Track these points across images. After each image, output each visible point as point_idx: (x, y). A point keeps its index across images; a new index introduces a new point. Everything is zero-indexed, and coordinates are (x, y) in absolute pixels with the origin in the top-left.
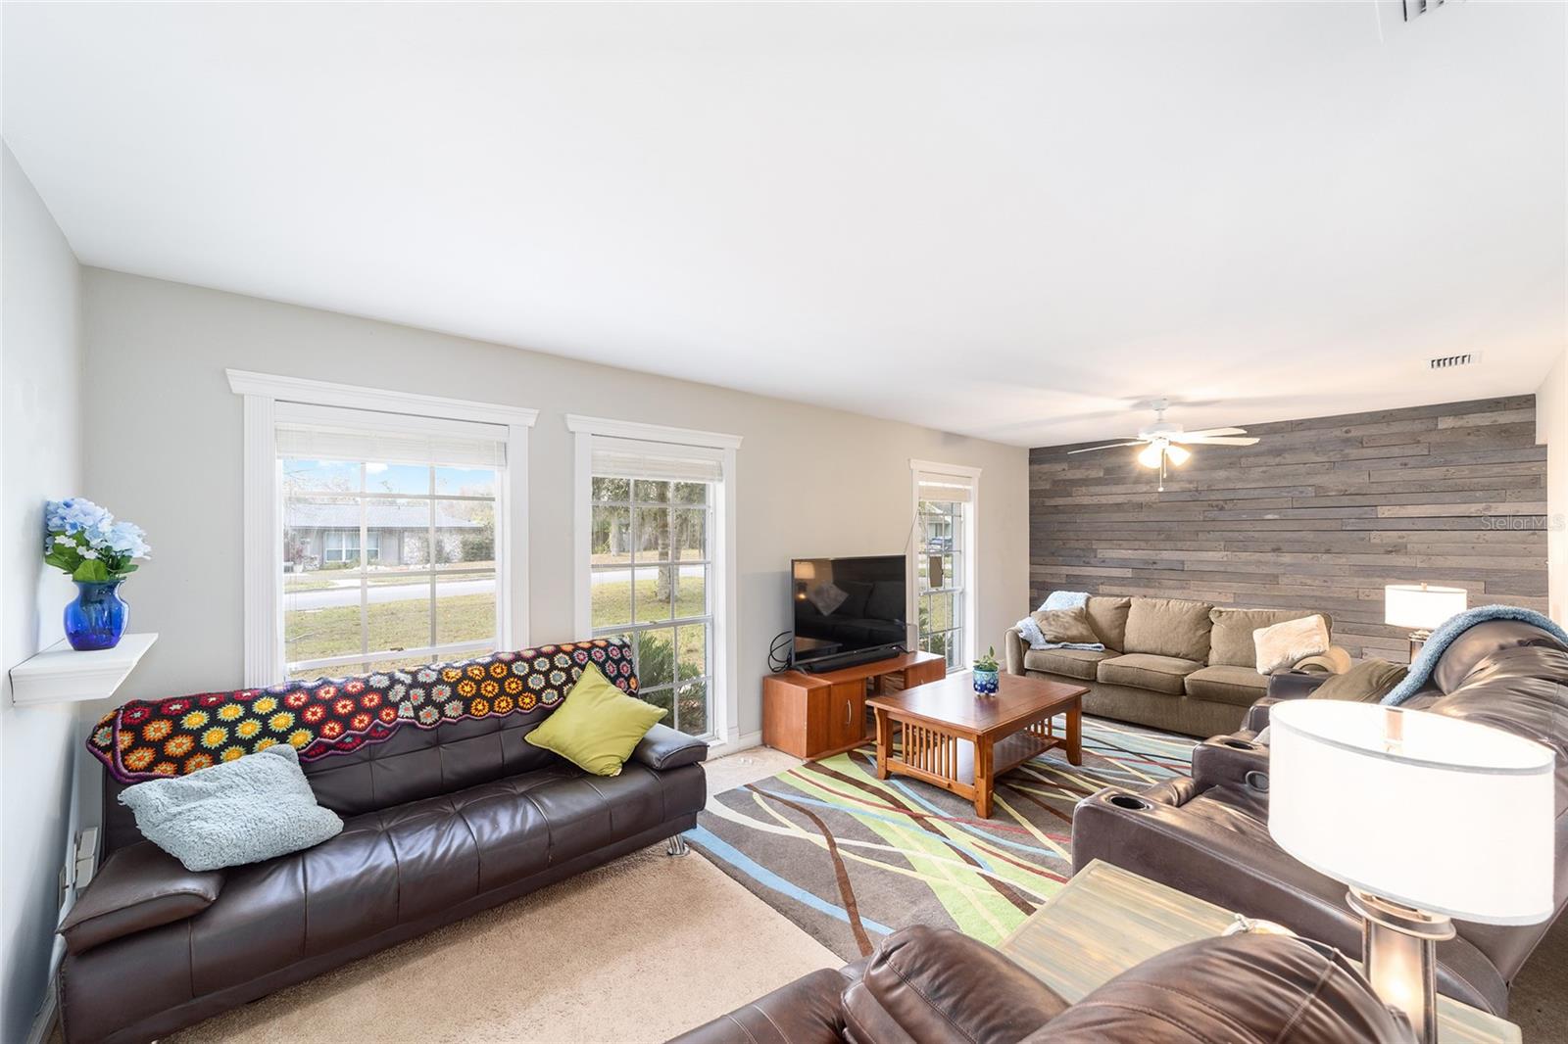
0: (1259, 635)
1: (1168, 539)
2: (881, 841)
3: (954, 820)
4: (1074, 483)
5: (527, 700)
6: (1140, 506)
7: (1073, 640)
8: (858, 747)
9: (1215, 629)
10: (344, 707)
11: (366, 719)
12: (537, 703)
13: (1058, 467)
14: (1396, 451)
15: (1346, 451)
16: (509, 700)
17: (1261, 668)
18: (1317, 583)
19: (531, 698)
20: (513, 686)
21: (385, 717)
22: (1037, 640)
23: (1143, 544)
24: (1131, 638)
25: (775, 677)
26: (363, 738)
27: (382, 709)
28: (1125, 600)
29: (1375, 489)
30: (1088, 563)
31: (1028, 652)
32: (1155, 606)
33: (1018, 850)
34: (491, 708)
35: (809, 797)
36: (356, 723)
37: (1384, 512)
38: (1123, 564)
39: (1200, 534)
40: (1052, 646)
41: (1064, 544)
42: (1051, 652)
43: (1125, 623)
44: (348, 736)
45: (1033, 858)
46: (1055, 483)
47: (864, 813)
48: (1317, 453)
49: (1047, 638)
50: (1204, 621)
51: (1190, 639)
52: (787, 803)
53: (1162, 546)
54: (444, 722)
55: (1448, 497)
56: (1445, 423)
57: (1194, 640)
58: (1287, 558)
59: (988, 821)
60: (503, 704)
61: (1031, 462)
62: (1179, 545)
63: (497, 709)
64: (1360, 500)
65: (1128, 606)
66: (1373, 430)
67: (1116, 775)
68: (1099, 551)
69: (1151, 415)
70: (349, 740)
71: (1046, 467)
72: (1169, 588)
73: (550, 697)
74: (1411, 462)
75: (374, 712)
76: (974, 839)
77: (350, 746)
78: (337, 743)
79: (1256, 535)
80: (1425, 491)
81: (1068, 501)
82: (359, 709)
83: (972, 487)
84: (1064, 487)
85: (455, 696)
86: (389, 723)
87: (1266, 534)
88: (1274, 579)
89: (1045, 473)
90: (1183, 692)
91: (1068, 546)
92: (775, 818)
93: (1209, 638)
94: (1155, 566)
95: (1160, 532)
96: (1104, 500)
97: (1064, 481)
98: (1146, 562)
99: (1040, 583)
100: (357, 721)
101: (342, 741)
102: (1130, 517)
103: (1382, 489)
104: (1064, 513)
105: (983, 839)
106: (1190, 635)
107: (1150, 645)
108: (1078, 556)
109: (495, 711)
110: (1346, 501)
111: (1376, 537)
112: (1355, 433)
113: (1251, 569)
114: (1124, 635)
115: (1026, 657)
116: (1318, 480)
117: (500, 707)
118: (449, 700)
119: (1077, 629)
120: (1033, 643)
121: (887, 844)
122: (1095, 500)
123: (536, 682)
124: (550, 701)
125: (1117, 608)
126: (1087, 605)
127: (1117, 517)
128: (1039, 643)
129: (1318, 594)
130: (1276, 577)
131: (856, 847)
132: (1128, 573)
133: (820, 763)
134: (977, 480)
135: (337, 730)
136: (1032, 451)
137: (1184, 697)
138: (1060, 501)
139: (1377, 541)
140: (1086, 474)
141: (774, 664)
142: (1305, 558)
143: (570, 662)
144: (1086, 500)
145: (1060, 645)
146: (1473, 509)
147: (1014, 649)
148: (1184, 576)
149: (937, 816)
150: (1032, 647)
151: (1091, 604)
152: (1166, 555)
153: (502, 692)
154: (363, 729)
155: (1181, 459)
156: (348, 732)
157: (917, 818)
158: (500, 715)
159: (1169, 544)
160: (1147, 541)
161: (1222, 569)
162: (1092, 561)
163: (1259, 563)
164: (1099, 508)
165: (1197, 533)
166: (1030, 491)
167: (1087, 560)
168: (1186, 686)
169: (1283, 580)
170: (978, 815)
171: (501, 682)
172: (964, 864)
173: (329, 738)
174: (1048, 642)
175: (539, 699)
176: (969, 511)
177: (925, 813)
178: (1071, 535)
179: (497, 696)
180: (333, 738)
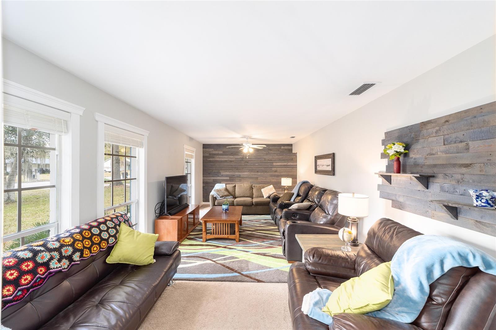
0: (262, 190)
1: (237, 169)
2: (224, 256)
3: (234, 245)
4: (215, 154)
5: (104, 244)
6: (231, 161)
7: (226, 196)
8: (188, 236)
9: (254, 190)
10: (11, 274)
11: (29, 278)
12: (107, 245)
13: (211, 150)
14: (276, 152)
15: (269, 151)
16: (97, 246)
17: (265, 197)
18: (264, 179)
19: (105, 243)
20: (96, 240)
21: (40, 272)
22: (218, 197)
23: (231, 171)
24: (237, 194)
25: (158, 219)
26: (28, 289)
27: (37, 269)
28: (234, 185)
29: (273, 159)
30: (218, 176)
31: (216, 201)
32: (241, 186)
33: (252, 246)
34: (91, 252)
35: (191, 253)
36: (23, 282)
37: (274, 164)
38: (227, 176)
39: (244, 168)
40: (222, 198)
41: (212, 171)
42: (222, 200)
43: (235, 190)
44: (19, 291)
45: (255, 246)
46: (210, 154)
47: (212, 251)
48: (264, 151)
49: (220, 196)
50: (252, 188)
51: (249, 193)
52: (187, 257)
53: (235, 171)
54: (73, 265)
55: (283, 161)
56: (282, 147)
57: (250, 193)
58: (259, 174)
59: (240, 242)
60: (95, 249)
61: (203, 148)
62: (240, 171)
63: (93, 252)
64: (271, 162)
65: (235, 186)
66: (273, 148)
67: (250, 226)
68: (221, 173)
69: (245, 139)
70: (20, 293)
71: (207, 150)
72: (237, 181)
73: (111, 240)
74: (278, 154)
75: (33, 272)
76: (242, 247)
77: (22, 296)
78: (13, 298)
79: (254, 169)
80: (280, 160)
81: (214, 159)
82: (22, 273)
83: (194, 154)
84: (213, 155)
85: (75, 250)
86: (43, 275)
87: (256, 168)
88: (257, 178)
89: (207, 151)
90: (253, 205)
91: (213, 172)
92: (190, 262)
93: (253, 192)
94: (234, 176)
95: (235, 168)
96: (222, 159)
97: (212, 154)
98: (232, 175)
99: (206, 182)
100: (23, 280)
101: (16, 296)
102: (228, 164)
103: (274, 159)
104: (212, 163)
105: (243, 246)
106: (249, 192)
107: (242, 195)
108: (216, 174)
109: (92, 253)
110: (269, 161)
111: (273, 169)
112: (270, 148)
113: (254, 176)
114: (235, 193)
115: (216, 202)
116: (265, 157)
117: (94, 250)
118: (74, 253)
119: (226, 193)
120: (217, 198)
121: (226, 256)
122: (220, 159)
123: (105, 235)
124: (112, 242)
125: (233, 187)
126: (226, 187)
127: (225, 164)
128: (219, 198)
129: (264, 181)
130: (258, 178)
131: (220, 259)
132: (228, 178)
133: (182, 243)
134: (195, 152)
135: (12, 290)
136: (204, 145)
137: (253, 206)
138: (211, 159)
139: (273, 170)
140: (218, 152)
141: (157, 215)
142: (262, 173)
143: (114, 224)
144: (218, 159)
145: (223, 198)
146: (285, 164)
147: (212, 200)
148: (240, 178)
149: (228, 245)
150: (217, 199)
151: (227, 186)
152: (237, 173)
153: (93, 243)
154: (28, 284)
155: (251, 151)
156: (19, 288)
157: (225, 247)
158: (95, 254)
159: (237, 171)
160: (232, 170)
161: (248, 176)
162: (220, 175)
163: (255, 175)
164: (222, 162)
165: (243, 168)
166: (203, 156)
167: (218, 175)
168: (254, 203)
169: (259, 178)
170: (237, 242)
171: (90, 239)
172: (246, 253)
173: (9, 296)
174: (221, 197)
175: (108, 243)
176: (193, 161)
177: (226, 246)
178: (214, 168)
179: (91, 246)
180: (11, 295)
